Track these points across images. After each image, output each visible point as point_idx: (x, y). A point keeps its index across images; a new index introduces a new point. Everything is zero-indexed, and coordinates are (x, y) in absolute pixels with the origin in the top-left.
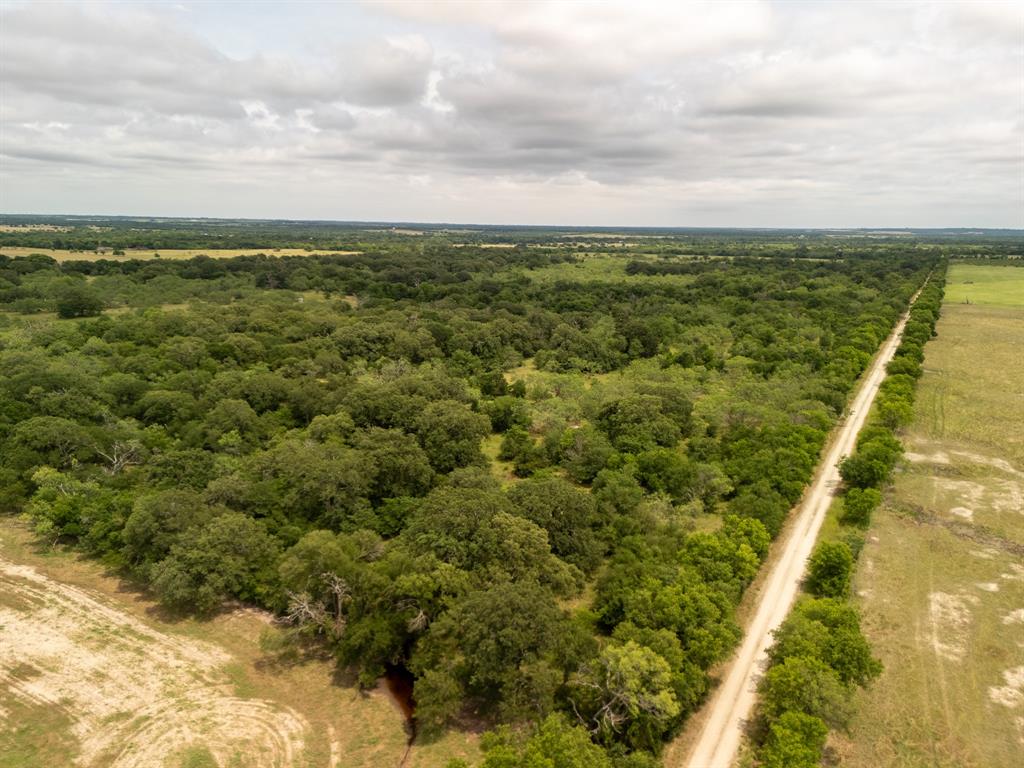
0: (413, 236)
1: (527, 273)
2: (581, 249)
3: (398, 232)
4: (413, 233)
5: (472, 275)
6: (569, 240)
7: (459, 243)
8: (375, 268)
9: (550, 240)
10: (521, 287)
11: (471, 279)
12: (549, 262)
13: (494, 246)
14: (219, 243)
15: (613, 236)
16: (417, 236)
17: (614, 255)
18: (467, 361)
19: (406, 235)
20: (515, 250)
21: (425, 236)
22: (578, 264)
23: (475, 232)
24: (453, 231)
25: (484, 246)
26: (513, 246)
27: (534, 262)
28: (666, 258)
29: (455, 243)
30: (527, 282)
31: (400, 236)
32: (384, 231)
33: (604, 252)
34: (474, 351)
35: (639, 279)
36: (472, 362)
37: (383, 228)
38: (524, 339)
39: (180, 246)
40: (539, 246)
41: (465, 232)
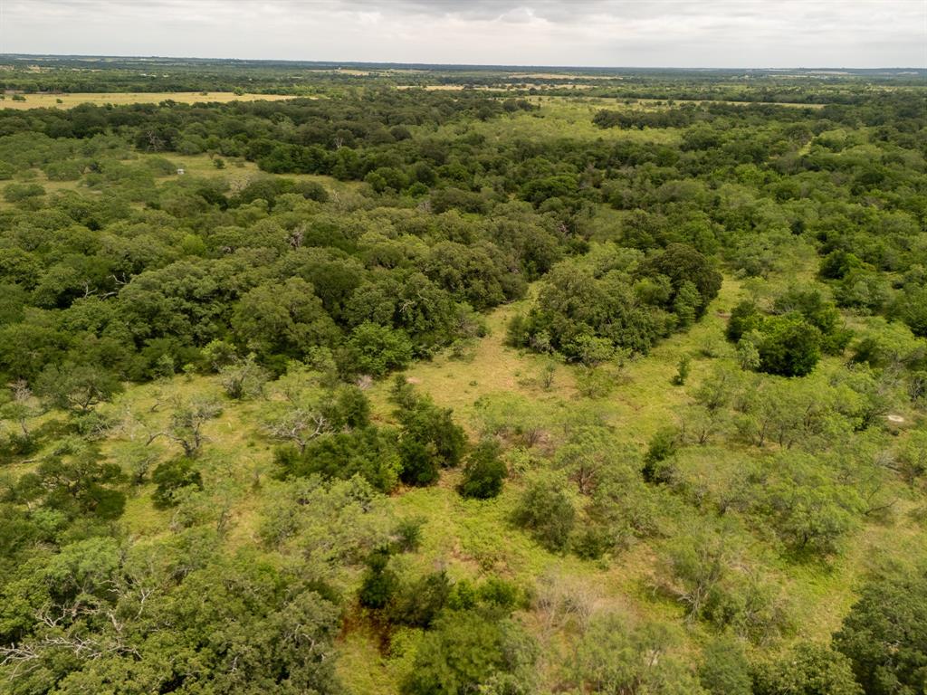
0: (357, 77)
1: (479, 127)
2: (533, 92)
3: (343, 72)
4: (358, 73)
5: (411, 129)
6: (517, 80)
7: (404, 84)
8: (298, 119)
9: (498, 80)
10: (473, 149)
11: (411, 137)
12: (502, 110)
13: (440, 88)
14: (143, 85)
15: (562, 77)
16: (361, 77)
17: (570, 99)
18: (382, 346)
19: (351, 76)
20: (463, 94)
21: (370, 77)
22: (535, 112)
23: (422, 72)
24: (398, 71)
25: (429, 88)
26: (461, 88)
27: (486, 111)
28: (627, 103)
29: (399, 84)
30: (478, 141)
31: (345, 76)
32: (330, 71)
33: (558, 95)
34: (398, 320)
35: (616, 134)
36: (392, 346)
37: (329, 68)
38: (486, 276)
39: (99, 88)
40: (488, 89)
41: (411, 72)
